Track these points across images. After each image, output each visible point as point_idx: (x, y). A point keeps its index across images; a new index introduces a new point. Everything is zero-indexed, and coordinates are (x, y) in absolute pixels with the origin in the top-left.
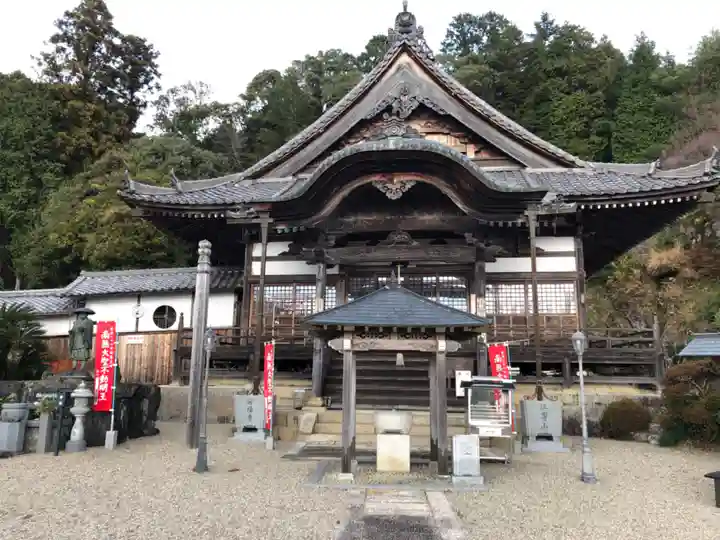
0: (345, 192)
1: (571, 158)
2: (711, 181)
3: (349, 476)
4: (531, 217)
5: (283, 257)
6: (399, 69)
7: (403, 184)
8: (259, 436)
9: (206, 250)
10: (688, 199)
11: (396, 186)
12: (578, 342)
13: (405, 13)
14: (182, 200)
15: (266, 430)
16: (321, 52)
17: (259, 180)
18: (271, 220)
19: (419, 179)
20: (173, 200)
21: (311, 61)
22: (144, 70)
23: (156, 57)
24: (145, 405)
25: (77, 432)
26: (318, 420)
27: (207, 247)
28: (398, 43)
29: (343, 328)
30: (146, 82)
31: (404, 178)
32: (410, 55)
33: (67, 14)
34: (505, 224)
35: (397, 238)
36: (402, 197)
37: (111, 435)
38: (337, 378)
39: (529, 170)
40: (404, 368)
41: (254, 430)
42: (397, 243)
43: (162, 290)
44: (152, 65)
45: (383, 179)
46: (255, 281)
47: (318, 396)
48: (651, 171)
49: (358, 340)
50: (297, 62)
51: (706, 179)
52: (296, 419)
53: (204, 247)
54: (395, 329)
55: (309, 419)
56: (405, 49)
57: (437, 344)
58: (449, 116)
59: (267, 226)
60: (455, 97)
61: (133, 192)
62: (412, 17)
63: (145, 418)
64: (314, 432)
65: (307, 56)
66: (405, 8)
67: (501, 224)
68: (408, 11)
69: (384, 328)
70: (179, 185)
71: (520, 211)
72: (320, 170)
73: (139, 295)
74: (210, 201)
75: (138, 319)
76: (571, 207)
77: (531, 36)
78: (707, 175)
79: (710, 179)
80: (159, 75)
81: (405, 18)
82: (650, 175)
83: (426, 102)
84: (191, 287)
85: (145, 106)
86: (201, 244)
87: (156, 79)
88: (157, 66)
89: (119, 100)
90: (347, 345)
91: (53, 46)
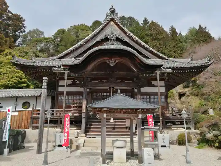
1: (164, 56)
4: (157, 73)
5: (69, 85)
6: (110, 26)
7: (115, 61)
8: (64, 148)
10: (200, 70)
11: (113, 61)
12: (184, 114)
13: (112, 8)
14: (35, 64)
16: (78, 24)
18: (69, 71)
20: (32, 64)
21: (75, 27)
23: (24, 21)
26: (85, 142)
27: (46, 80)
28: (110, 18)
30: (20, 29)
31: (116, 59)
32: (114, 22)
34: (149, 75)
36: (115, 65)
37: (6, 150)
39: (151, 59)
40: (114, 123)
41: (61, 146)
45: (109, 59)
47: (83, 133)
48: (189, 61)
49: (108, 114)
50: (71, 26)
52: (76, 141)
56: (112, 20)
58: (126, 41)
59: (67, 73)
61: (17, 61)
62: (114, 9)
63: (20, 143)
64: (84, 146)
65: (74, 25)
66: (112, 6)
73: (17, 98)
75: (16, 106)
76: (170, 70)
77: (142, 24)
78: (206, 63)
79: (208, 64)
80: (25, 27)
81: (112, 10)
82: (188, 63)
83: (119, 37)
84: (36, 95)
85: (19, 37)
86: (44, 78)
87: (24, 28)
88: (24, 24)
89: (10, 34)
90: (105, 116)
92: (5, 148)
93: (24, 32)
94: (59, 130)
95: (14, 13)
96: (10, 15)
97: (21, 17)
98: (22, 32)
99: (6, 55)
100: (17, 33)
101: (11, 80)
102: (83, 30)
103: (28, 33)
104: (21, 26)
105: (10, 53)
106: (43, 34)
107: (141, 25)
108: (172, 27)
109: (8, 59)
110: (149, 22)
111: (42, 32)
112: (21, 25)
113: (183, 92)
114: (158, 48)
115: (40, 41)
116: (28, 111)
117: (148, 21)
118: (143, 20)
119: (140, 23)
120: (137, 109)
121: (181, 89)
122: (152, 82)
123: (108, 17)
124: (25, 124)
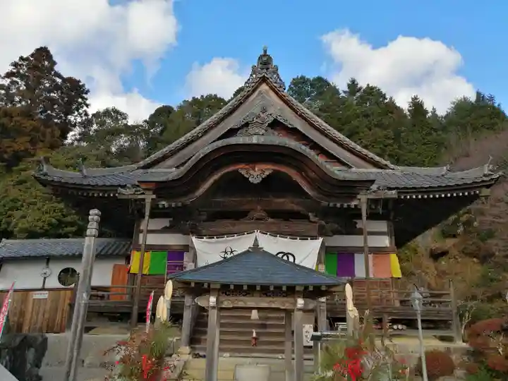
0: (216, 177)
1: (384, 162)
2: (490, 181)
4: (362, 201)
5: (165, 230)
6: (259, 94)
7: (263, 172)
9: (96, 217)
10: (472, 193)
11: (256, 173)
12: (417, 302)
13: (265, 55)
14: (85, 182)
16: (202, 96)
17: (150, 170)
18: (154, 196)
19: (276, 168)
20: (79, 182)
22: (77, 102)
23: (86, 93)
24: (31, 355)
26: (185, 366)
27: (97, 215)
28: (260, 76)
29: (209, 286)
30: (77, 109)
31: (264, 166)
32: (267, 84)
33: (21, 58)
34: (342, 205)
35: (257, 215)
36: (261, 182)
38: (202, 329)
39: (354, 169)
40: (260, 322)
42: (257, 219)
43: (68, 255)
44: (83, 98)
45: (247, 167)
47: (186, 346)
48: (443, 173)
49: (223, 298)
50: (186, 102)
51: (485, 179)
53: (94, 214)
54: (258, 288)
56: (264, 80)
57: (296, 301)
58: (296, 128)
59: (150, 201)
60: (300, 116)
62: (270, 58)
63: (29, 366)
64: (180, 377)
65: (193, 98)
66: (265, 51)
67: (338, 205)
68: (268, 54)
69: (249, 286)
70: (85, 171)
71: (353, 196)
72: (197, 157)
73: (48, 259)
74: (108, 184)
75: (45, 278)
76: (393, 194)
77: (345, 92)
78: (486, 176)
79: (489, 179)
80: (87, 106)
81: (265, 59)
82: (443, 176)
83: (279, 118)
85: (75, 126)
86: (92, 212)
87: (85, 108)
88: (86, 99)
89: (56, 121)
90: (213, 300)
91: (9, 80)
93: (86, 114)
95: (65, 76)
96: (59, 80)
97: (81, 84)
98: (80, 114)
100: (71, 118)
103: (93, 116)
104: (81, 103)
106: (125, 119)
107: (343, 95)
108: (415, 99)
110: (360, 89)
111: (124, 114)
112: (80, 100)
113: (440, 248)
115: (116, 133)
117: (359, 86)
118: (349, 85)
119: (341, 92)
122: (356, 223)
123: (254, 76)
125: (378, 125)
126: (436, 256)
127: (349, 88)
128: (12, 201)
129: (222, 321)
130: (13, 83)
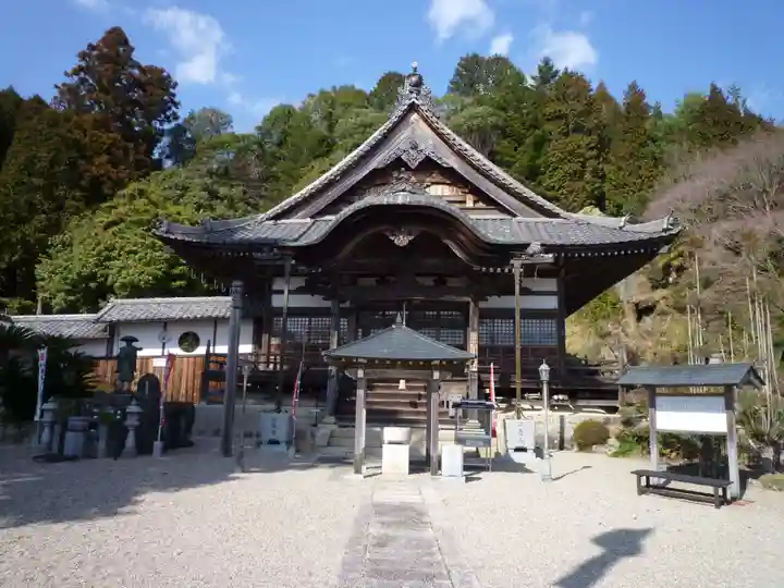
3: (361, 476)
4: (517, 265)
5: (299, 291)
8: (282, 448)
10: (649, 250)
11: (403, 234)
13: (414, 74)
14: (211, 239)
15: (289, 443)
16: (334, 88)
18: (294, 262)
23: (174, 87)
25: (130, 441)
26: (332, 436)
27: (240, 286)
28: (408, 102)
29: (357, 360)
30: (164, 111)
32: (419, 114)
33: (90, 46)
34: (495, 270)
36: (408, 245)
37: (158, 444)
39: (518, 219)
41: (277, 442)
44: (170, 94)
45: (392, 228)
46: (278, 312)
47: (331, 415)
48: (621, 225)
49: (369, 371)
50: (312, 96)
51: (663, 234)
52: (313, 436)
53: (237, 285)
54: (399, 362)
55: (324, 435)
56: (414, 108)
57: (432, 374)
58: (452, 168)
59: (290, 266)
60: (458, 152)
61: (167, 231)
62: (420, 78)
63: (182, 432)
64: (329, 444)
67: (491, 270)
71: (507, 260)
74: (236, 240)
75: (164, 344)
77: (533, 78)
78: (665, 230)
79: (668, 233)
80: (176, 105)
81: (415, 79)
82: (621, 228)
83: (432, 156)
84: (214, 315)
85: (162, 134)
87: (174, 109)
88: (174, 95)
89: (137, 128)
90: (360, 373)
91: (76, 78)
92: (156, 440)
93: (176, 118)
94: (272, 406)
95: (144, 64)
96: (136, 72)
97: (165, 74)
98: (168, 118)
99: (132, 197)
101: (148, 269)
102: (347, 106)
103: (185, 120)
104: (167, 102)
105: (142, 193)
106: (229, 124)
107: (531, 82)
108: (633, 87)
109: (137, 211)
110: (557, 72)
111: (227, 116)
112: (166, 98)
113: (646, 301)
114: (581, 160)
115: (221, 145)
116: (195, 357)
117: (554, 69)
118: (540, 67)
119: (528, 78)
120: (429, 361)
121: (642, 293)
124: (187, 391)
125: (578, 129)
126: (643, 311)
127: (540, 71)
128: (106, 249)
129: (370, 400)
130: (83, 81)
